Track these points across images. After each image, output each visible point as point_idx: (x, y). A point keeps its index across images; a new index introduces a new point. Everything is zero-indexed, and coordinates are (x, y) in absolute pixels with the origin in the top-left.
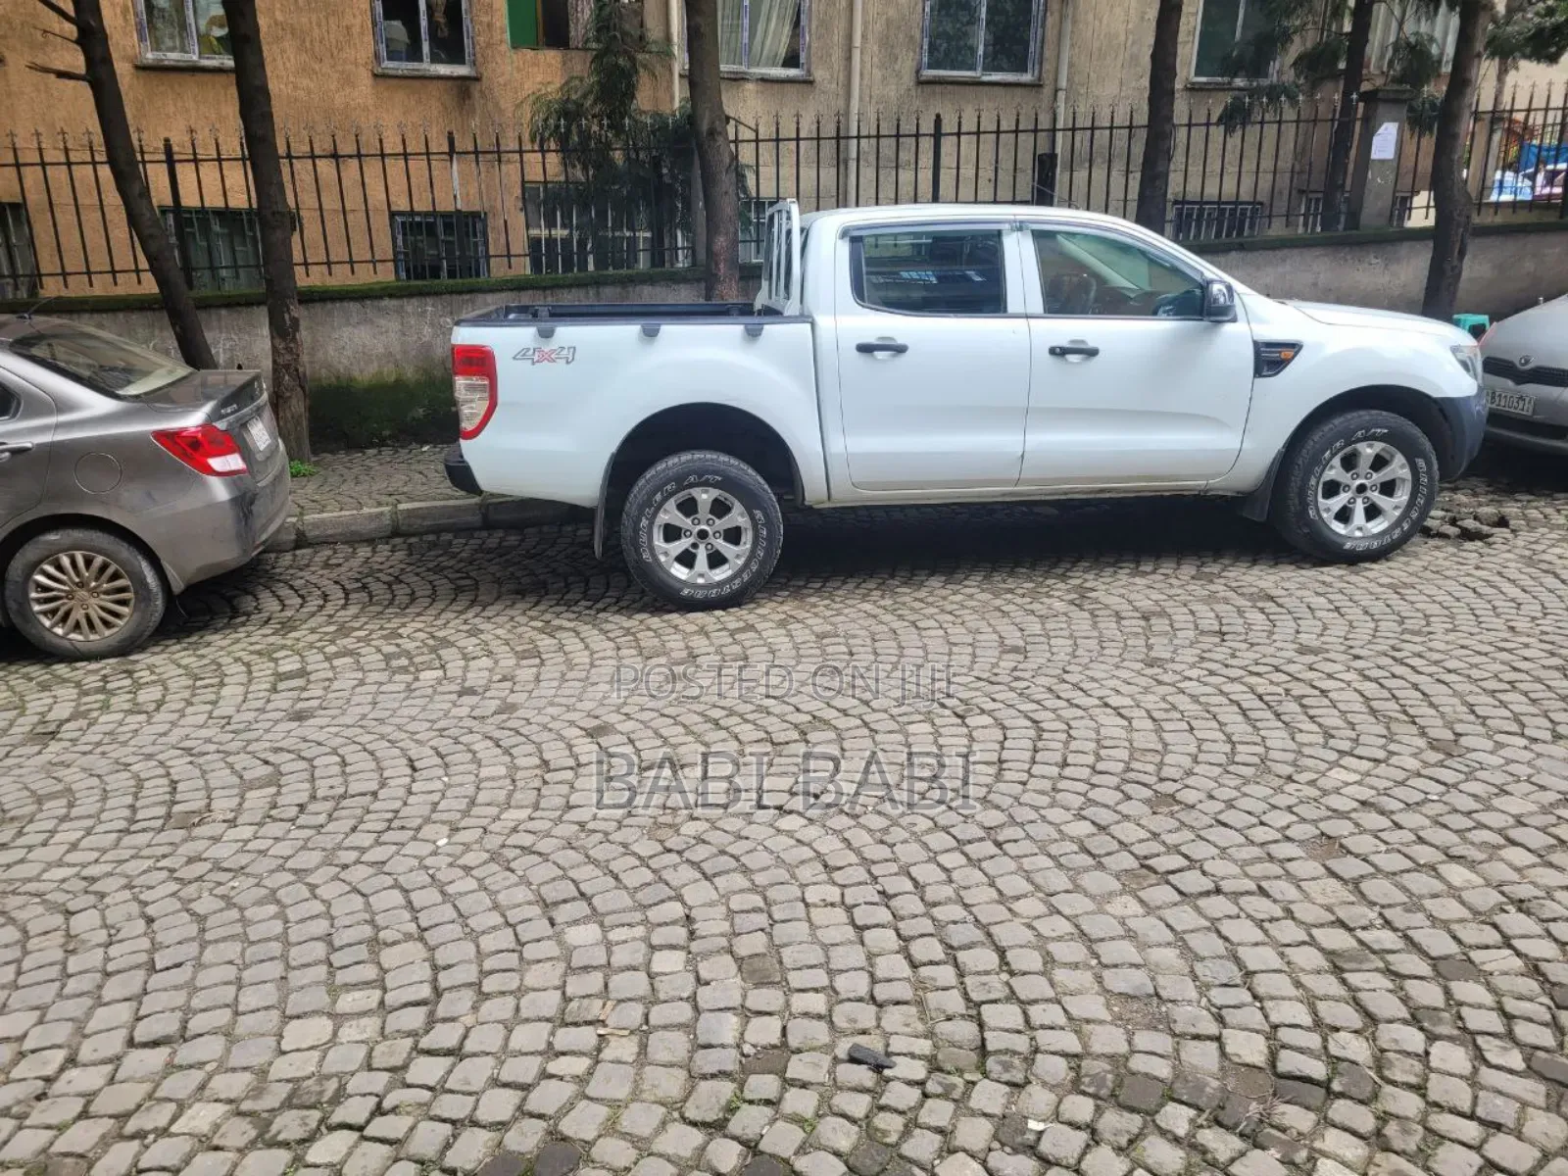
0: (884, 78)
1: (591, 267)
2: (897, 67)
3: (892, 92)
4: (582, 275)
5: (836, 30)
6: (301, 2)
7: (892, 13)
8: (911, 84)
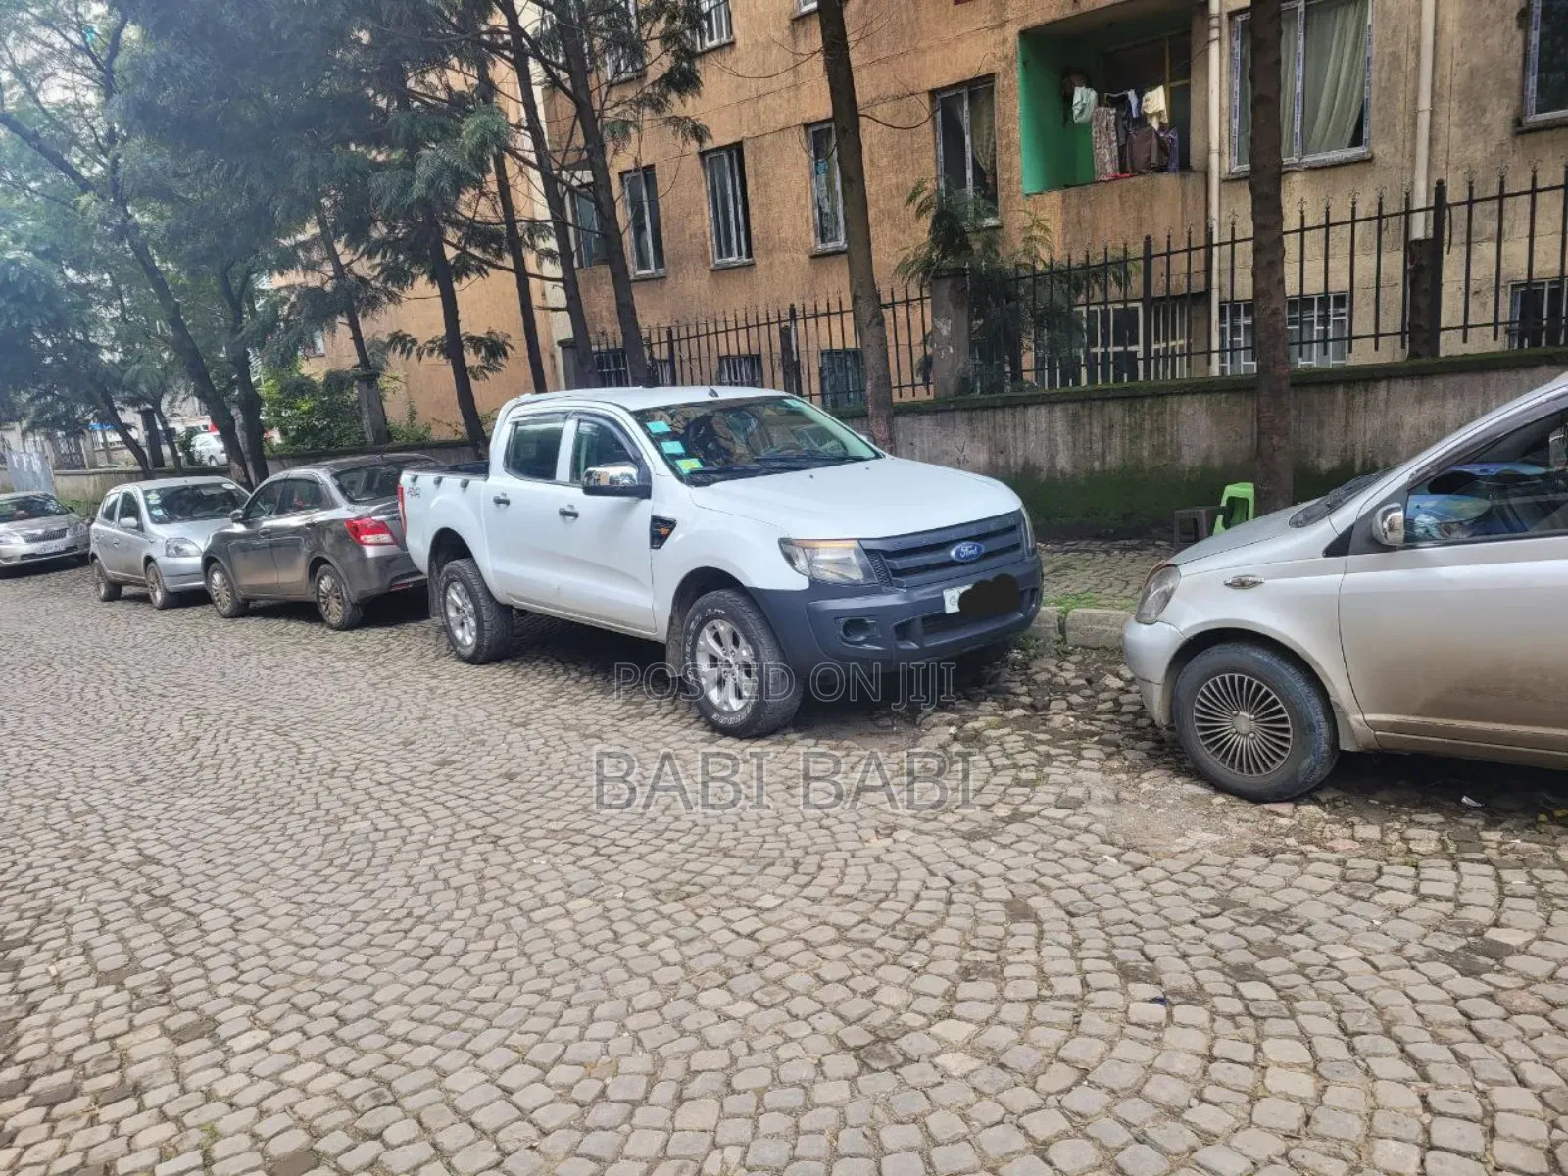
0: (1466, 138)
1: (1084, 381)
2: (1485, 122)
3: (1478, 152)
4: (1077, 388)
5: (1402, 96)
6: (894, 192)
7: (1476, 59)
8: (1506, 137)
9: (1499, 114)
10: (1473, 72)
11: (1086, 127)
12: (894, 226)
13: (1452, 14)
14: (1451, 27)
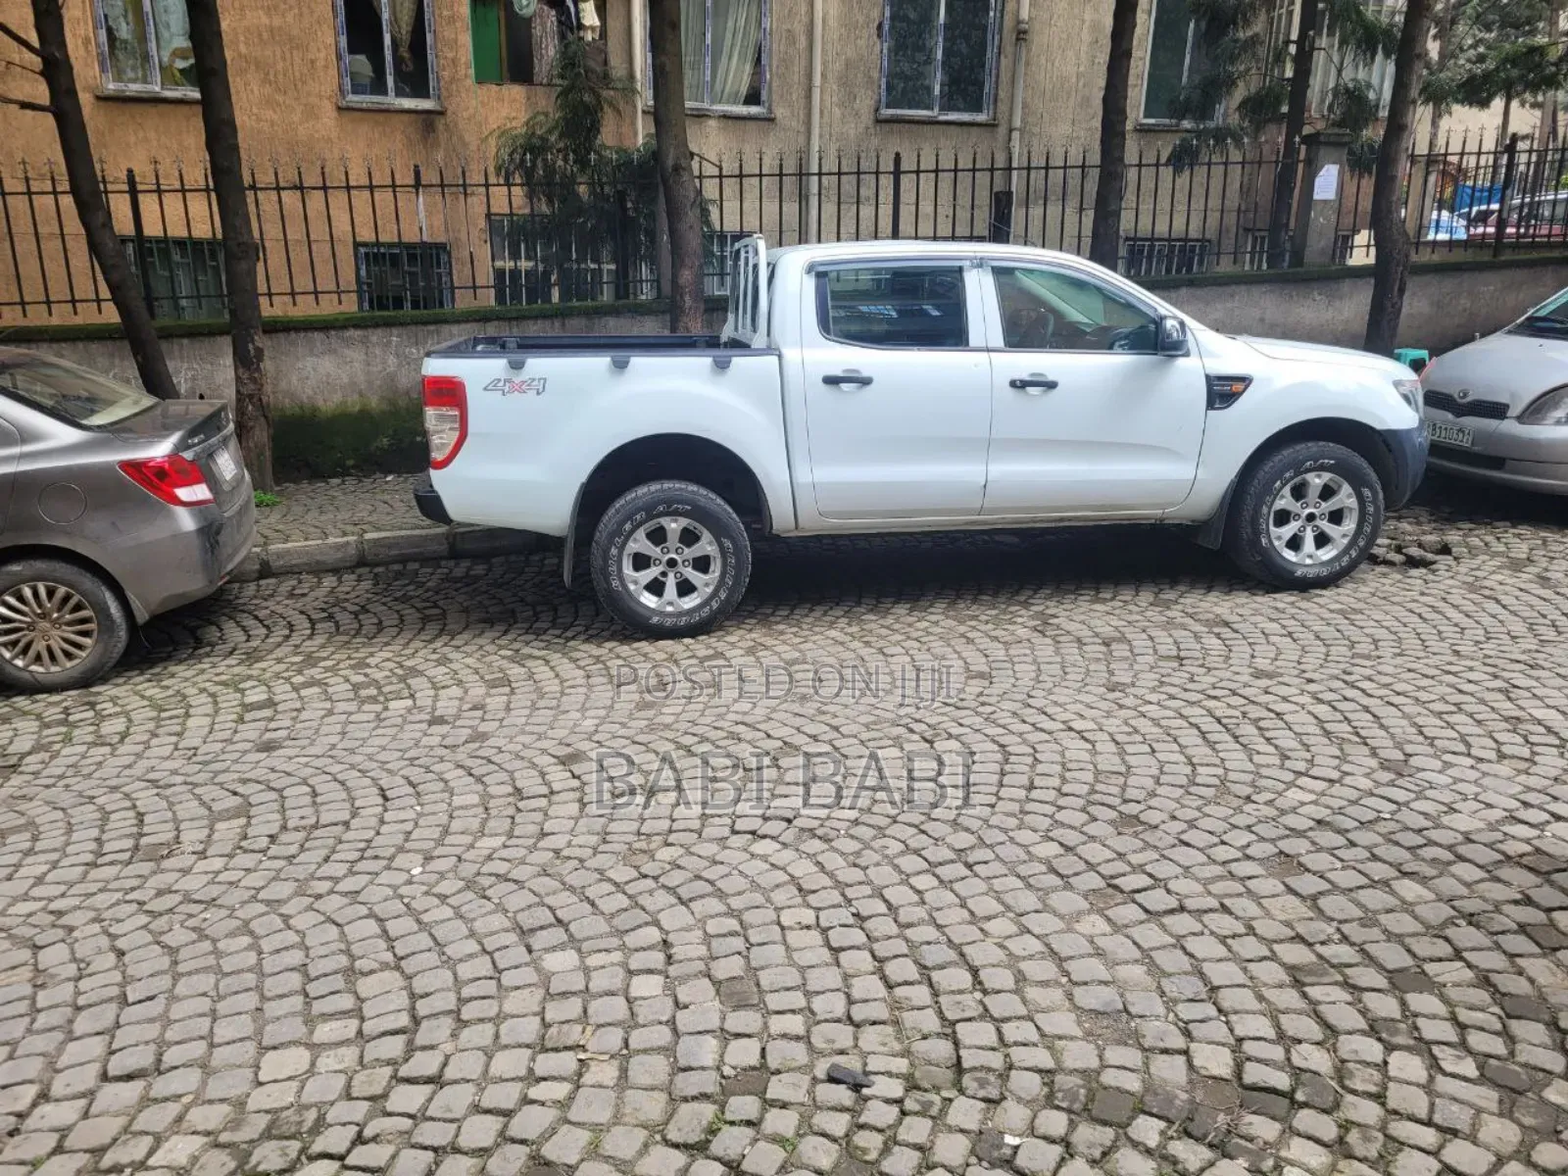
0: (843, 116)
1: (556, 299)
2: (856, 106)
3: (851, 130)
4: (547, 306)
5: (796, 69)
6: (265, 36)
7: (850, 53)
8: (870, 123)
9: (865, 103)
10: (848, 64)
11: (528, 21)
12: (265, 81)
13: (833, 12)
14: (832, 23)
